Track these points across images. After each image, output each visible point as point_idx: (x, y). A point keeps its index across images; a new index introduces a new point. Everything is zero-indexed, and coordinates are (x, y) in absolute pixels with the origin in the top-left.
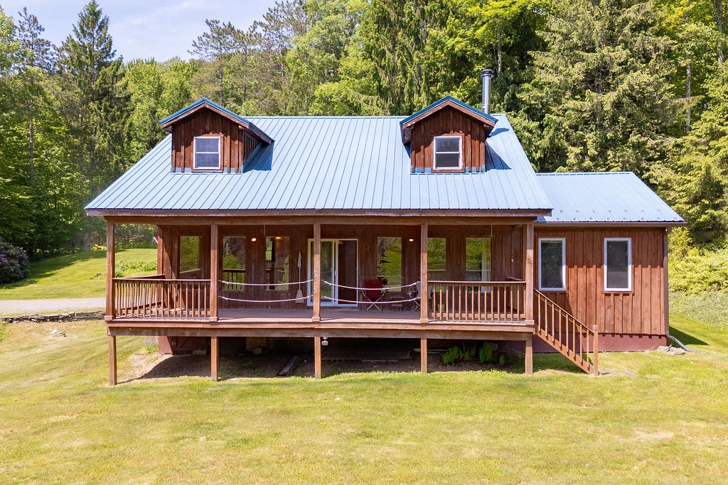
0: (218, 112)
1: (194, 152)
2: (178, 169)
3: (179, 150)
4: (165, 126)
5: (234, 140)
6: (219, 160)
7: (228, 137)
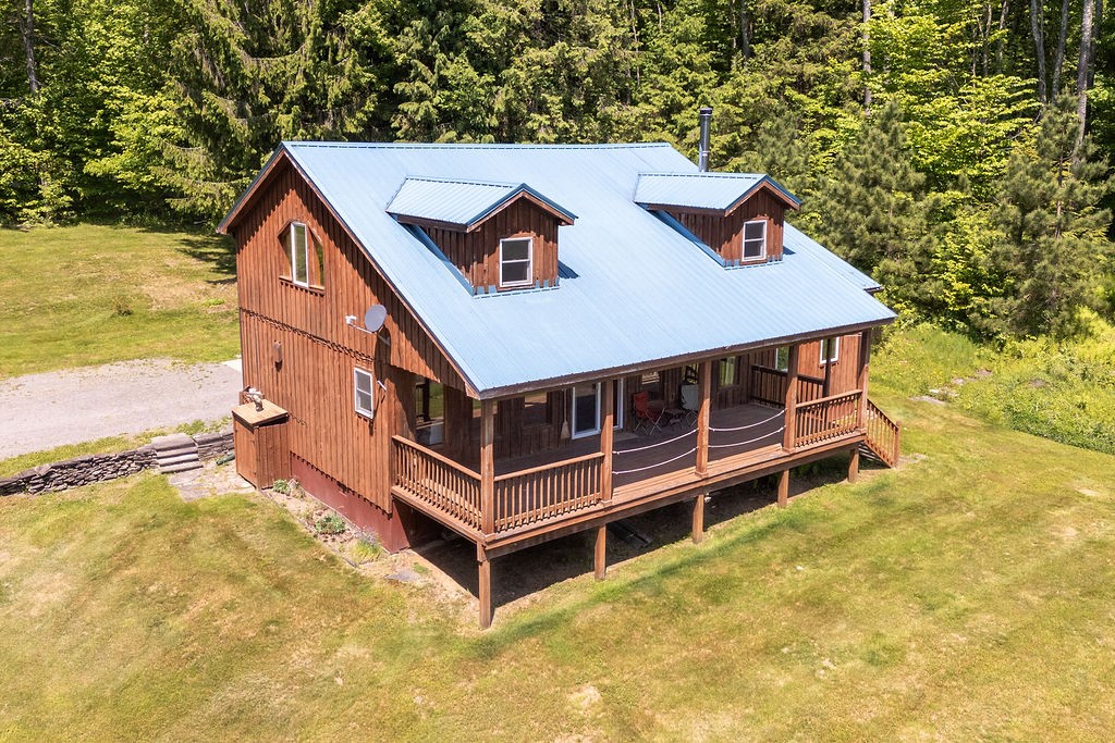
0: (538, 203)
1: (501, 262)
2: (481, 288)
3: (481, 261)
4: (473, 228)
5: (547, 240)
6: (530, 271)
7: (542, 237)
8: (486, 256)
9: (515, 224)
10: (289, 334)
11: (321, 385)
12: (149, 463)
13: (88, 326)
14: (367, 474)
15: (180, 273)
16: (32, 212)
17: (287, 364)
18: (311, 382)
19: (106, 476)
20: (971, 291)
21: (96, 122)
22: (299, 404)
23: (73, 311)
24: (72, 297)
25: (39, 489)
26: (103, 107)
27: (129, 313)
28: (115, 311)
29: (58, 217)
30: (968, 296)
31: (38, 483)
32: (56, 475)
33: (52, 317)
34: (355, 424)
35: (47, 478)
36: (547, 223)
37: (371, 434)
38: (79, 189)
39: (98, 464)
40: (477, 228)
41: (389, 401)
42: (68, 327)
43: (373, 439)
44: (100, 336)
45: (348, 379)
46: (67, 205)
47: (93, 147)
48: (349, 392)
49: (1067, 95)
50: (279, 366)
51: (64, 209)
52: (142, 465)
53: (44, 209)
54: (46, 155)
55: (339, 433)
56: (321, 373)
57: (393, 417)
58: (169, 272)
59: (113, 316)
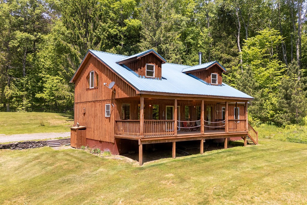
1: (146, 70)
2: (141, 76)
3: (141, 68)
4: (139, 58)
5: (158, 67)
6: (154, 74)
7: (157, 65)
8: (142, 67)
9: (150, 61)
10: (88, 104)
11: (96, 114)
12: (46, 144)
13: (32, 128)
14: (108, 134)
15: (58, 119)
16: (20, 108)
17: (87, 113)
18: (93, 115)
19: (34, 147)
20: (274, 113)
21: (40, 84)
22: (89, 123)
23: (28, 125)
24: (28, 122)
25: (14, 148)
26: (42, 80)
27: (44, 125)
28: (40, 125)
29: (27, 110)
30: (274, 115)
31: (14, 147)
32: (19, 145)
33: (22, 126)
34: (105, 121)
35: (16, 145)
36: (159, 62)
37: (109, 122)
38: (33, 102)
39: (31, 143)
40: (140, 58)
41: (115, 110)
42: (27, 128)
43: (110, 123)
44: (35, 130)
45: (104, 109)
46: (30, 106)
47: (38, 91)
48: (104, 112)
49: (294, 61)
50: (84, 114)
51: (29, 107)
52: (44, 145)
53: (23, 108)
54: (26, 93)
55: (100, 126)
56: (96, 111)
57: (116, 115)
58: (55, 118)
59: (39, 126)
